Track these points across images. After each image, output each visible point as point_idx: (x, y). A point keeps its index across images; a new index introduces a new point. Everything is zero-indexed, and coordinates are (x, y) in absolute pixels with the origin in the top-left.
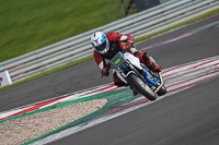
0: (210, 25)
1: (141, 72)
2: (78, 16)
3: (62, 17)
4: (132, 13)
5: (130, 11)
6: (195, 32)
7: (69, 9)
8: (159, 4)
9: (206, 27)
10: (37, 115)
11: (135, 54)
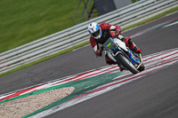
0: (157, 26)
1: (127, 53)
2: (50, 19)
3: (37, 20)
4: (94, 17)
5: (92, 15)
6: (145, 31)
7: (42, 14)
8: (115, 9)
9: (153, 28)
10: (18, 100)
11: (122, 40)
